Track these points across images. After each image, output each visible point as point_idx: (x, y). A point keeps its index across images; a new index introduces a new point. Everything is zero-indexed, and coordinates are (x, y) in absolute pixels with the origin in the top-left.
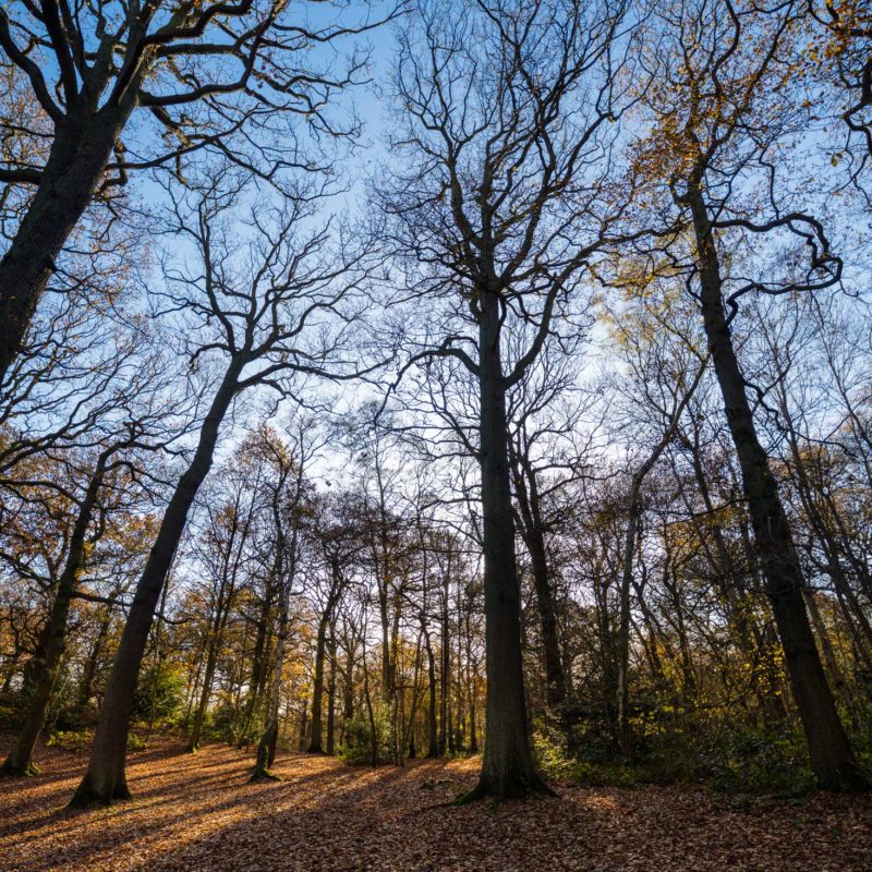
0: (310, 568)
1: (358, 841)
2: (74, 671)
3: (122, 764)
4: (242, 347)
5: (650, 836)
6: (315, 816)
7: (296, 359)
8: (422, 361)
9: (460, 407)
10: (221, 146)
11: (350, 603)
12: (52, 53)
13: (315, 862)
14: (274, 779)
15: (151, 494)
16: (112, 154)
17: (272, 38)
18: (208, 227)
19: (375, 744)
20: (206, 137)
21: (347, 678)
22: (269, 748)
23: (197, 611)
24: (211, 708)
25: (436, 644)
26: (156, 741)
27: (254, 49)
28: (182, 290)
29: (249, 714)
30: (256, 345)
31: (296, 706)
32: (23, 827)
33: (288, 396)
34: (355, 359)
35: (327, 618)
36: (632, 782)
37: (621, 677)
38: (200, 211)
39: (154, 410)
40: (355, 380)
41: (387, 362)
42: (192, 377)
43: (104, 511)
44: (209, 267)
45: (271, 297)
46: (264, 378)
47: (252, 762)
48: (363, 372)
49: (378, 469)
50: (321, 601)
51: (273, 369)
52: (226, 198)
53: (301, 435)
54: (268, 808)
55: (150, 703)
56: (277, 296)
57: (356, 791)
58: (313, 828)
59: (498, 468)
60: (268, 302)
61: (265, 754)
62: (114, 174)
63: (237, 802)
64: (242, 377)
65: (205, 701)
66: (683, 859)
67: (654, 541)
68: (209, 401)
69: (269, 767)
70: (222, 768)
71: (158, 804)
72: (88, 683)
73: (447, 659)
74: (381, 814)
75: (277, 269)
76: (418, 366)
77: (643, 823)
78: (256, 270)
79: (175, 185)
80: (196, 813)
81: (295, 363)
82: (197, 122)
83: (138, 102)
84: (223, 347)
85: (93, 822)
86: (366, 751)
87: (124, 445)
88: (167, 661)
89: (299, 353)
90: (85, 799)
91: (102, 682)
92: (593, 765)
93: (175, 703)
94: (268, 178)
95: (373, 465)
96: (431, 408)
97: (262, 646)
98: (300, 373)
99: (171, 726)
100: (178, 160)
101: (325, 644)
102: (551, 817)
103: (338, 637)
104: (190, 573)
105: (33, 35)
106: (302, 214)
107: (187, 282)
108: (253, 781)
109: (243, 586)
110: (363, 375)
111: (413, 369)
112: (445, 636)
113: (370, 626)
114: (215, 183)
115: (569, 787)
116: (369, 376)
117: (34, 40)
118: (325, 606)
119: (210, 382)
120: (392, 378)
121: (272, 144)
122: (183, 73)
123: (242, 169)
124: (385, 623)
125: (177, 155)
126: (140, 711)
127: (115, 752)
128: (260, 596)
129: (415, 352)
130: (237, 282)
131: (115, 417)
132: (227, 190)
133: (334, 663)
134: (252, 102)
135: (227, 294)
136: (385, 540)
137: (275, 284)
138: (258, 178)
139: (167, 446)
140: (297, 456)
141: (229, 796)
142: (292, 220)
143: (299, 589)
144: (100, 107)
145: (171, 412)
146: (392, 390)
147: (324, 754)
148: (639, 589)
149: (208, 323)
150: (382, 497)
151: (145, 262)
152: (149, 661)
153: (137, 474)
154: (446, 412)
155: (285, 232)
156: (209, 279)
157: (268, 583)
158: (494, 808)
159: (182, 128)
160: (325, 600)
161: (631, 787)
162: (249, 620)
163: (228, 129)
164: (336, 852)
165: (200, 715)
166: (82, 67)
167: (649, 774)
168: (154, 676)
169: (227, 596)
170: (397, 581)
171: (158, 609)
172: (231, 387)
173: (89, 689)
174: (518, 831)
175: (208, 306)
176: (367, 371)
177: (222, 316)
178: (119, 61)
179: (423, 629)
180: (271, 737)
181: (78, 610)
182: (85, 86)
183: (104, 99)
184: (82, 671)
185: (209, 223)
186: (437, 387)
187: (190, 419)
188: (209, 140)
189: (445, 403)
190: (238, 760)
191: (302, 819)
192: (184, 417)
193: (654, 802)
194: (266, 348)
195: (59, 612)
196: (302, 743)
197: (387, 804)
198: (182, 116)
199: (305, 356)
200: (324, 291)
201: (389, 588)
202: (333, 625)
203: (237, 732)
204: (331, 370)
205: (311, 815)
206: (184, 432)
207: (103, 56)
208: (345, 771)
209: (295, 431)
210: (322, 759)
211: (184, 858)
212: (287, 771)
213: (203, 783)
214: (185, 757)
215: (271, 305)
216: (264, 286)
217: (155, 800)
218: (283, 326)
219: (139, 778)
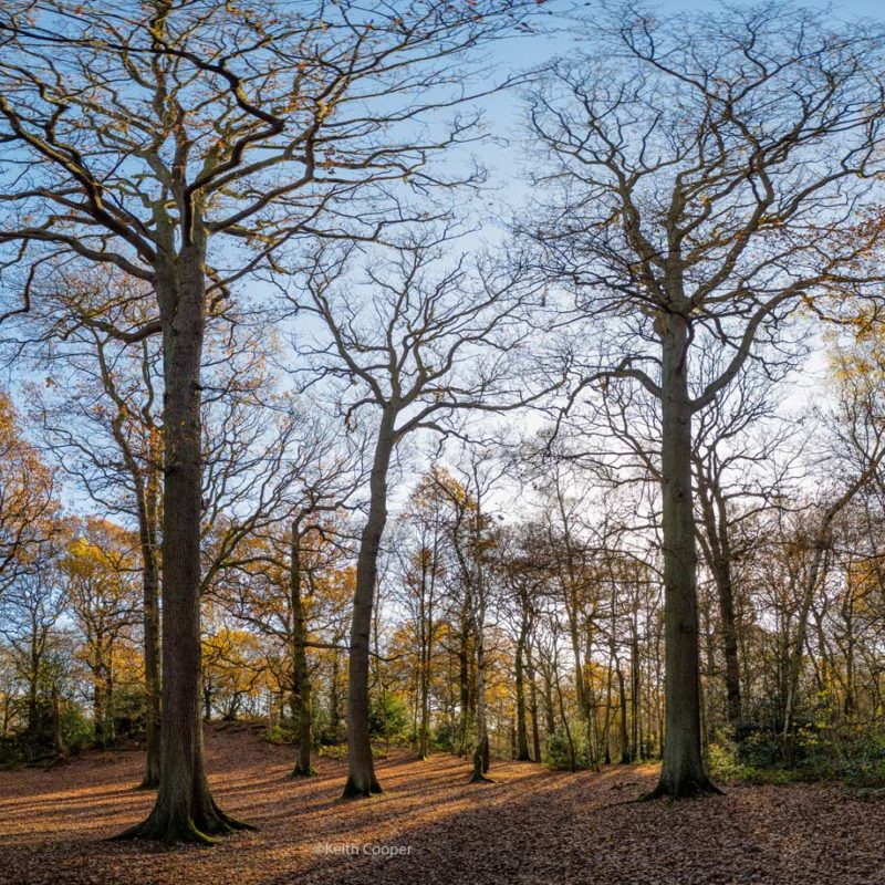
0: (501, 600)
1: (556, 828)
2: (323, 702)
3: (371, 769)
4: (390, 395)
5: (790, 821)
6: (521, 809)
7: (451, 396)
8: (596, 382)
9: (644, 430)
10: (309, 230)
11: (542, 632)
12: (118, 238)
13: (521, 842)
14: (490, 781)
15: (344, 550)
16: (206, 279)
17: (325, 135)
18: (324, 299)
19: (573, 754)
20: (288, 229)
21: (548, 699)
22: (483, 758)
23: (405, 647)
24: (433, 725)
25: (626, 668)
26: (395, 753)
27: (309, 149)
28: (318, 361)
29: (463, 730)
30: (405, 392)
31: (506, 723)
32: (317, 808)
33: (450, 434)
34: (517, 387)
35: (522, 645)
36: (786, 781)
37: (789, 698)
38: (310, 288)
39: (325, 473)
40: (521, 408)
41: (556, 387)
42: (351, 435)
43: (310, 572)
44: (336, 331)
45: (410, 341)
46: (420, 422)
47: (472, 767)
48: (531, 399)
49: (560, 498)
50: (515, 631)
51: (427, 411)
52: (336, 269)
53: (475, 469)
54: (486, 803)
55: (383, 723)
56: (416, 340)
57: (557, 791)
58: (521, 818)
59: (681, 495)
60: (407, 348)
61: (480, 763)
62: (217, 292)
63: (462, 796)
64: (398, 425)
65: (426, 720)
66: (810, 836)
67: (839, 574)
68: (372, 451)
69: (485, 772)
70: (448, 771)
71: (404, 797)
72: (334, 710)
73: (637, 681)
74: (577, 807)
75: (412, 314)
76: (593, 387)
77: (787, 812)
78: (386, 323)
79: (277, 276)
80: (432, 803)
81: (452, 401)
82: (276, 219)
83: (207, 232)
84: (372, 401)
85: (360, 806)
86: (567, 760)
87: (308, 511)
88: (390, 690)
89: (454, 389)
90: (352, 792)
91: (345, 707)
92: (756, 769)
93: (401, 723)
94: (373, 239)
95: (556, 494)
96: (610, 432)
97: (466, 674)
98: (460, 409)
99: (403, 740)
100: (269, 257)
101: (522, 671)
102: (716, 809)
103: (535, 663)
104: (393, 614)
105: (101, 236)
106: (425, 259)
107: (319, 352)
108: (473, 781)
109: (440, 623)
110: (530, 403)
111: (587, 392)
112: (635, 660)
113: (563, 652)
114: (317, 260)
115: (735, 786)
116: (536, 403)
117: (103, 238)
118: (519, 635)
119: (368, 436)
120: (564, 403)
121: (369, 210)
122: (240, 193)
123: (341, 240)
124: (576, 649)
125: (267, 253)
126: (378, 730)
127: (365, 760)
128: (458, 629)
129: (587, 373)
130: (370, 338)
131: (295, 489)
132: (331, 263)
133: (533, 687)
134: (327, 187)
135: (362, 351)
136: (572, 569)
137: (413, 329)
138: (363, 243)
139: (344, 503)
140: (471, 492)
141: (456, 792)
142: (415, 268)
143: (493, 621)
144: (178, 252)
145: (340, 471)
146: (564, 415)
147: (533, 762)
148: (819, 619)
149: (353, 382)
150: (566, 525)
151: (276, 349)
152: (375, 691)
153: (326, 534)
154: (627, 435)
155: (409, 279)
156: (340, 344)
157: (463, 618)
158: (669, 804)
159: (261, 232)
160: (519, 629)
161: (786, 785)
162: (450, 651)
163: (311, 215)
164: (538, 835)
165: (424, 733)
166: (147, 234)
167: (801, 775)
168: (382, 704)
169: (426, 632)
170: (589, 608)
171: (372, 646)
172: (389, 438)
173: (336, 714)
174: (687, 821)
175: (347, 367)
176: (535, 398)
177: (362, 373)
178: (175, 213)
179: (613, 653)
180: (484, 749)
181: (312, 655)
182: (159, 246)
183: (178, 245)
184: (329, 700)
185: (323, 295)
186: (615, 410)
187: (358, 474)
188: (293, 231)
189: (626, 426)
190: (460, 765)
191: (513, 812)
192: (352, 473)
193: (800, 795)
194: (416, 392)
195: (299, 658)
196: (514, 752)
197: (581, 799)
198: (258, 223)
199: (463, 392)
200: (472, 325)
201: (579, 615)
202: (528, 653)
203: (457, 745)
204: (491, 401)
205: (518, 808)
206: (356, 486)
207: (160, 216)
208: (549, 775)
209: (468, 467)
210: (530, 765)
211: (427, 834)
212: (500, 775)
213: (435, 781)
214: (419, 763)
215: (411, 351)
216: (398, 335)
217: (401, 793)
218: (430, 368)
219: (387, 778)
